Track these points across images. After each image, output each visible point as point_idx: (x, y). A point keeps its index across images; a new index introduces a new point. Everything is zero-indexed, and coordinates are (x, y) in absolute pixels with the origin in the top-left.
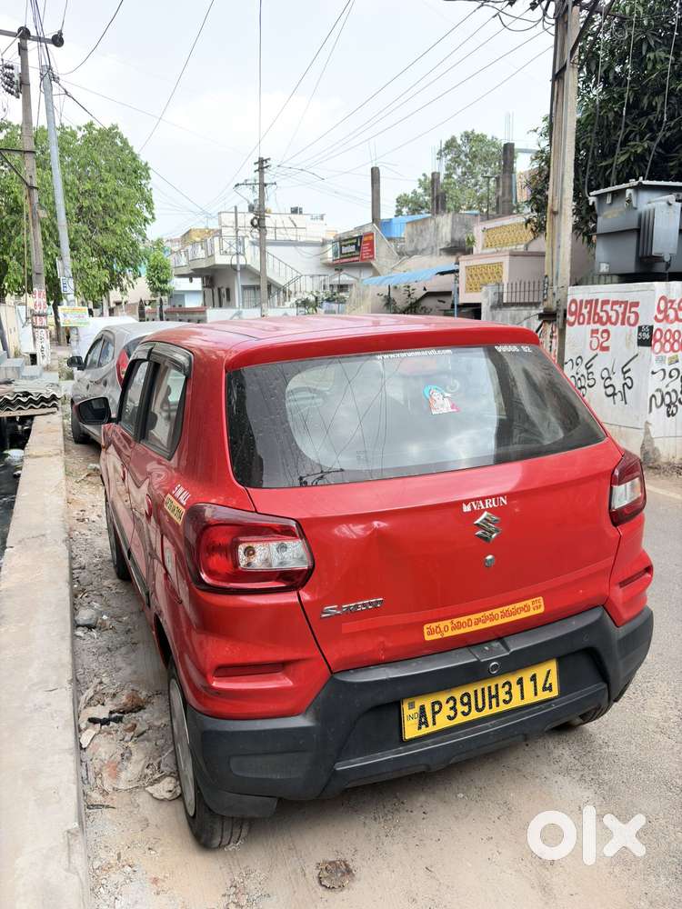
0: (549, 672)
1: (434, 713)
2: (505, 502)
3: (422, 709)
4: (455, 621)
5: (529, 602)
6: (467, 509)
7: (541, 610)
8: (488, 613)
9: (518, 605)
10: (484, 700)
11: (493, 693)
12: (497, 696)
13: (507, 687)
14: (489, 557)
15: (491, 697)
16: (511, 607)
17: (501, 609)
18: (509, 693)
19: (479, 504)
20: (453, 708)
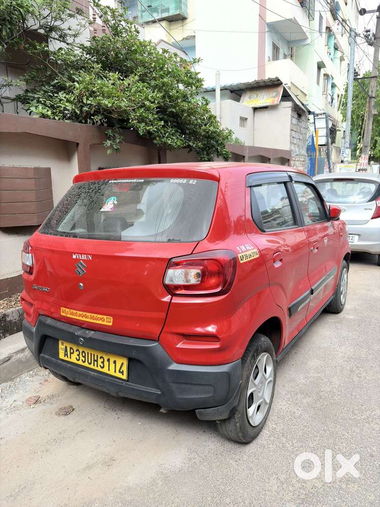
0: (122, 364)
1: (71, 353)
2: (91, 258)
3: (66, 347)
4: (71, 311)
5: (105, 317)
6: (74, 257)
7: (111, 324)
8: (84, 313)
9: (99, 316)
10: (91, 359)
11: (96, 359)
12: (97, 361)
13: (102, 360)
14: (81, 284)
15: (94, 360)
16: (95, 315)
17: (90, 314)
18: (103, 362)
19: (79, 256)
20: (78, 355)
